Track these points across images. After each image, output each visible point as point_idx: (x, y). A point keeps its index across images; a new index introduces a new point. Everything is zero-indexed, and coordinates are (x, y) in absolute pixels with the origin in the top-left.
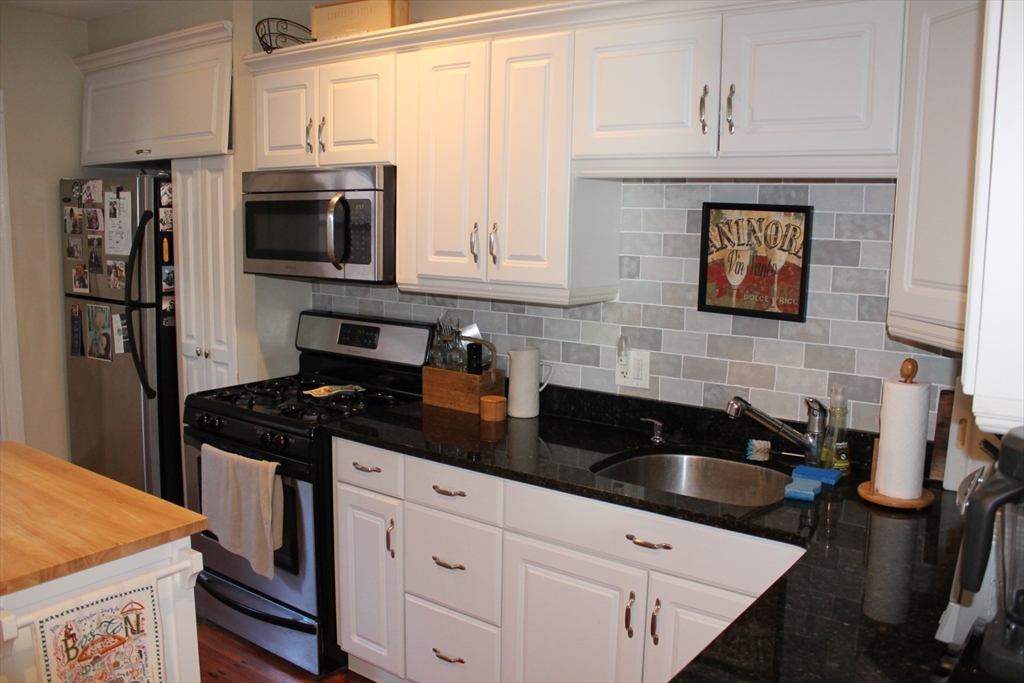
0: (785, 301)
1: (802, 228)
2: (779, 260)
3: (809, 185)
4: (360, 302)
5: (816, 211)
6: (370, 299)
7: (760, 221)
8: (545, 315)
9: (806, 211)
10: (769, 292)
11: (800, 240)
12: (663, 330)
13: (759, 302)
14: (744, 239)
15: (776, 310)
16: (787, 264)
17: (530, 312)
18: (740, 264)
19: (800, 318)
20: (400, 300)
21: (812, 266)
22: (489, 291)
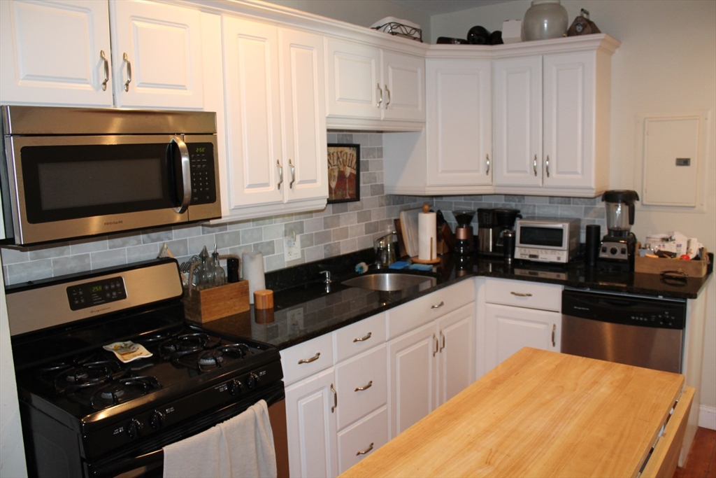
0: (351, 192)
1: (355, 155)
2: (349, 171)
3: (353, 134)
4: (55, 262)
5: (361, 147)
6: (71, 255)
7: (341, 152)
8: (240, 228)
9: (357, 147)
10: (345, 189)
11: (355, 161)
12: (304, 220)
13: (342, 195)
14: (335, 163)
15: (348, 197)
16: (351, 174)
17: (230, 229)
18: (334, 176)
19: (357, 199)
20: (110, 248)
21: (361, 173)
22: (282, 209)
